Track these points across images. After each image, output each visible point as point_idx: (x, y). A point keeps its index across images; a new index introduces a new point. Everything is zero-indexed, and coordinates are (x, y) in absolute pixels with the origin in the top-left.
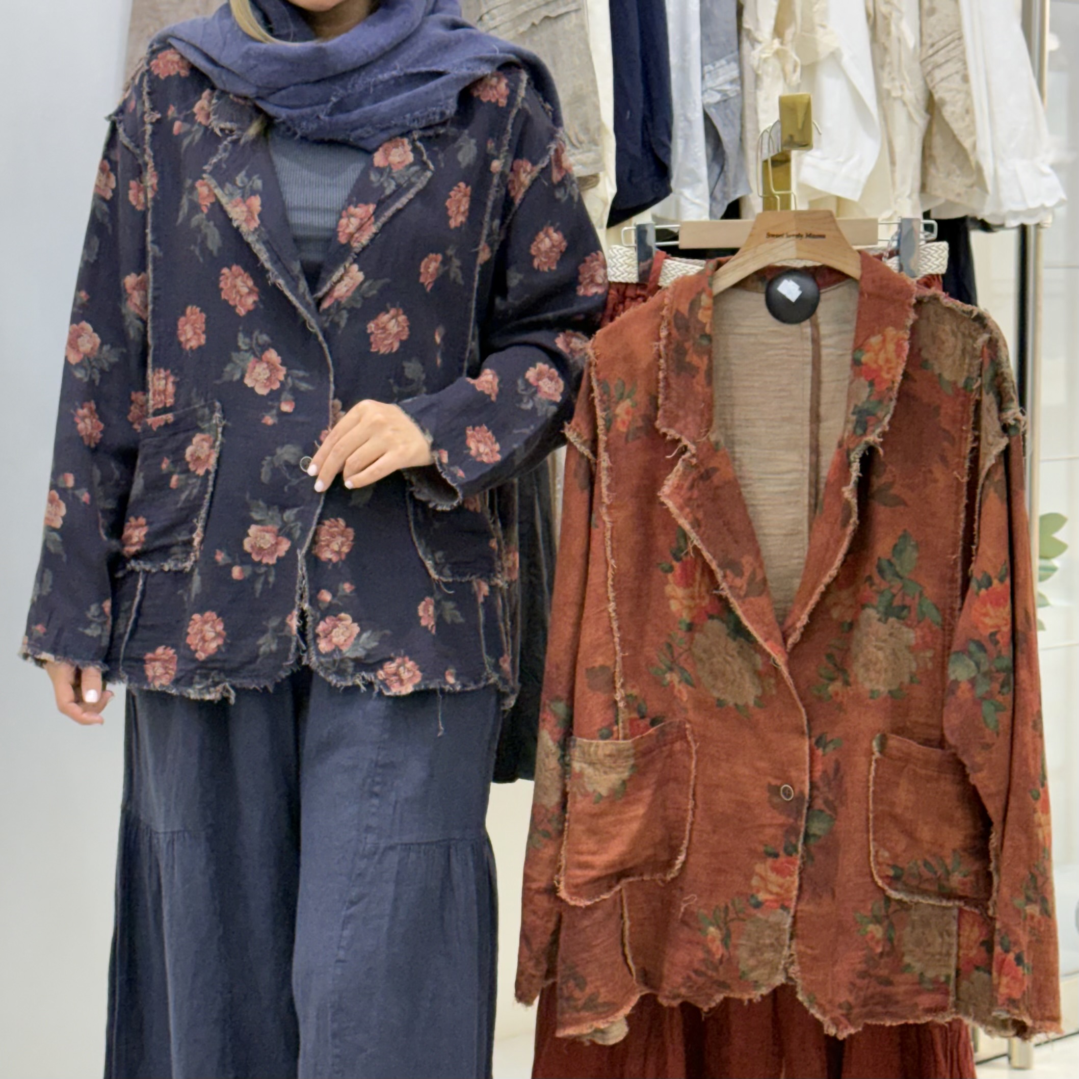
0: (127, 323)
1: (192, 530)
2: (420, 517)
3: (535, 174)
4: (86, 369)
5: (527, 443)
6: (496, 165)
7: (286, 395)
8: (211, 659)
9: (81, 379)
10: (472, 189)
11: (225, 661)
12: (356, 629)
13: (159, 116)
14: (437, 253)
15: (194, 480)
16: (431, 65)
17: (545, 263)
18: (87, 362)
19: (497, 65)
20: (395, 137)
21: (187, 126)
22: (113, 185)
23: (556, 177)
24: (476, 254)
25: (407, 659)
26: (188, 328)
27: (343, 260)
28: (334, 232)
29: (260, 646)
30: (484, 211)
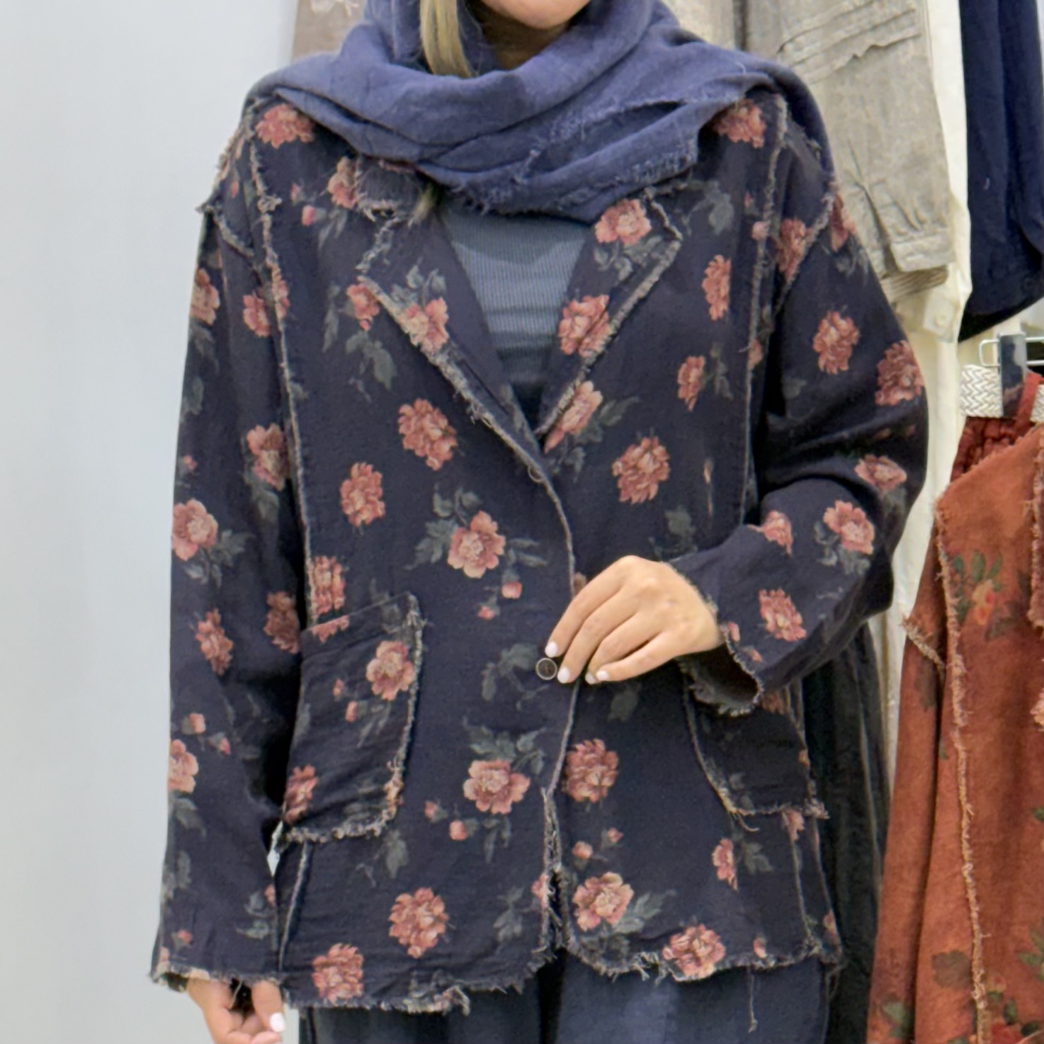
0: (254, 498)
1: (388, 776)
2: (707, 728)
3: (812, 238)
4: (203, 566)
5: (837, 611)
6: (759, 229)
7: (509, 575)
8: (430, 954)
9: (199, 580)
10: (733, 263)
11: (449, 956)
12: (628, 892)
13: (279, 201)
14: (697, 355)
15: (380, 707)
16: (658, 95)
17: (833, 363)
18: (203, 556)
19: (745, 89)
20: (622, 197)
21: (321, 213)
22: (217, 303)
23: (837, 241)
24: (745, 356)
25: (702, 927)
26: (356, 495)
27: (572, 377)
28: (555, 339)
29: (498, 930)
30: (750, 295)
